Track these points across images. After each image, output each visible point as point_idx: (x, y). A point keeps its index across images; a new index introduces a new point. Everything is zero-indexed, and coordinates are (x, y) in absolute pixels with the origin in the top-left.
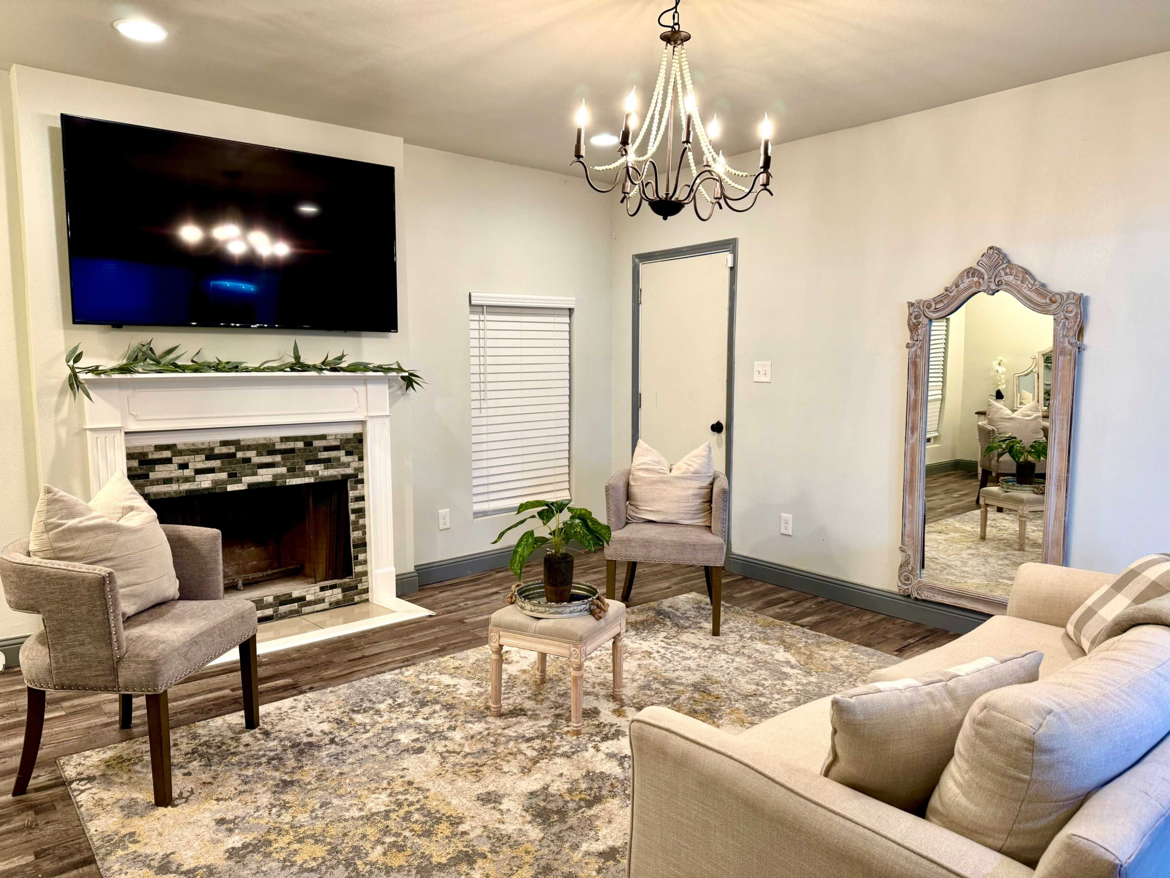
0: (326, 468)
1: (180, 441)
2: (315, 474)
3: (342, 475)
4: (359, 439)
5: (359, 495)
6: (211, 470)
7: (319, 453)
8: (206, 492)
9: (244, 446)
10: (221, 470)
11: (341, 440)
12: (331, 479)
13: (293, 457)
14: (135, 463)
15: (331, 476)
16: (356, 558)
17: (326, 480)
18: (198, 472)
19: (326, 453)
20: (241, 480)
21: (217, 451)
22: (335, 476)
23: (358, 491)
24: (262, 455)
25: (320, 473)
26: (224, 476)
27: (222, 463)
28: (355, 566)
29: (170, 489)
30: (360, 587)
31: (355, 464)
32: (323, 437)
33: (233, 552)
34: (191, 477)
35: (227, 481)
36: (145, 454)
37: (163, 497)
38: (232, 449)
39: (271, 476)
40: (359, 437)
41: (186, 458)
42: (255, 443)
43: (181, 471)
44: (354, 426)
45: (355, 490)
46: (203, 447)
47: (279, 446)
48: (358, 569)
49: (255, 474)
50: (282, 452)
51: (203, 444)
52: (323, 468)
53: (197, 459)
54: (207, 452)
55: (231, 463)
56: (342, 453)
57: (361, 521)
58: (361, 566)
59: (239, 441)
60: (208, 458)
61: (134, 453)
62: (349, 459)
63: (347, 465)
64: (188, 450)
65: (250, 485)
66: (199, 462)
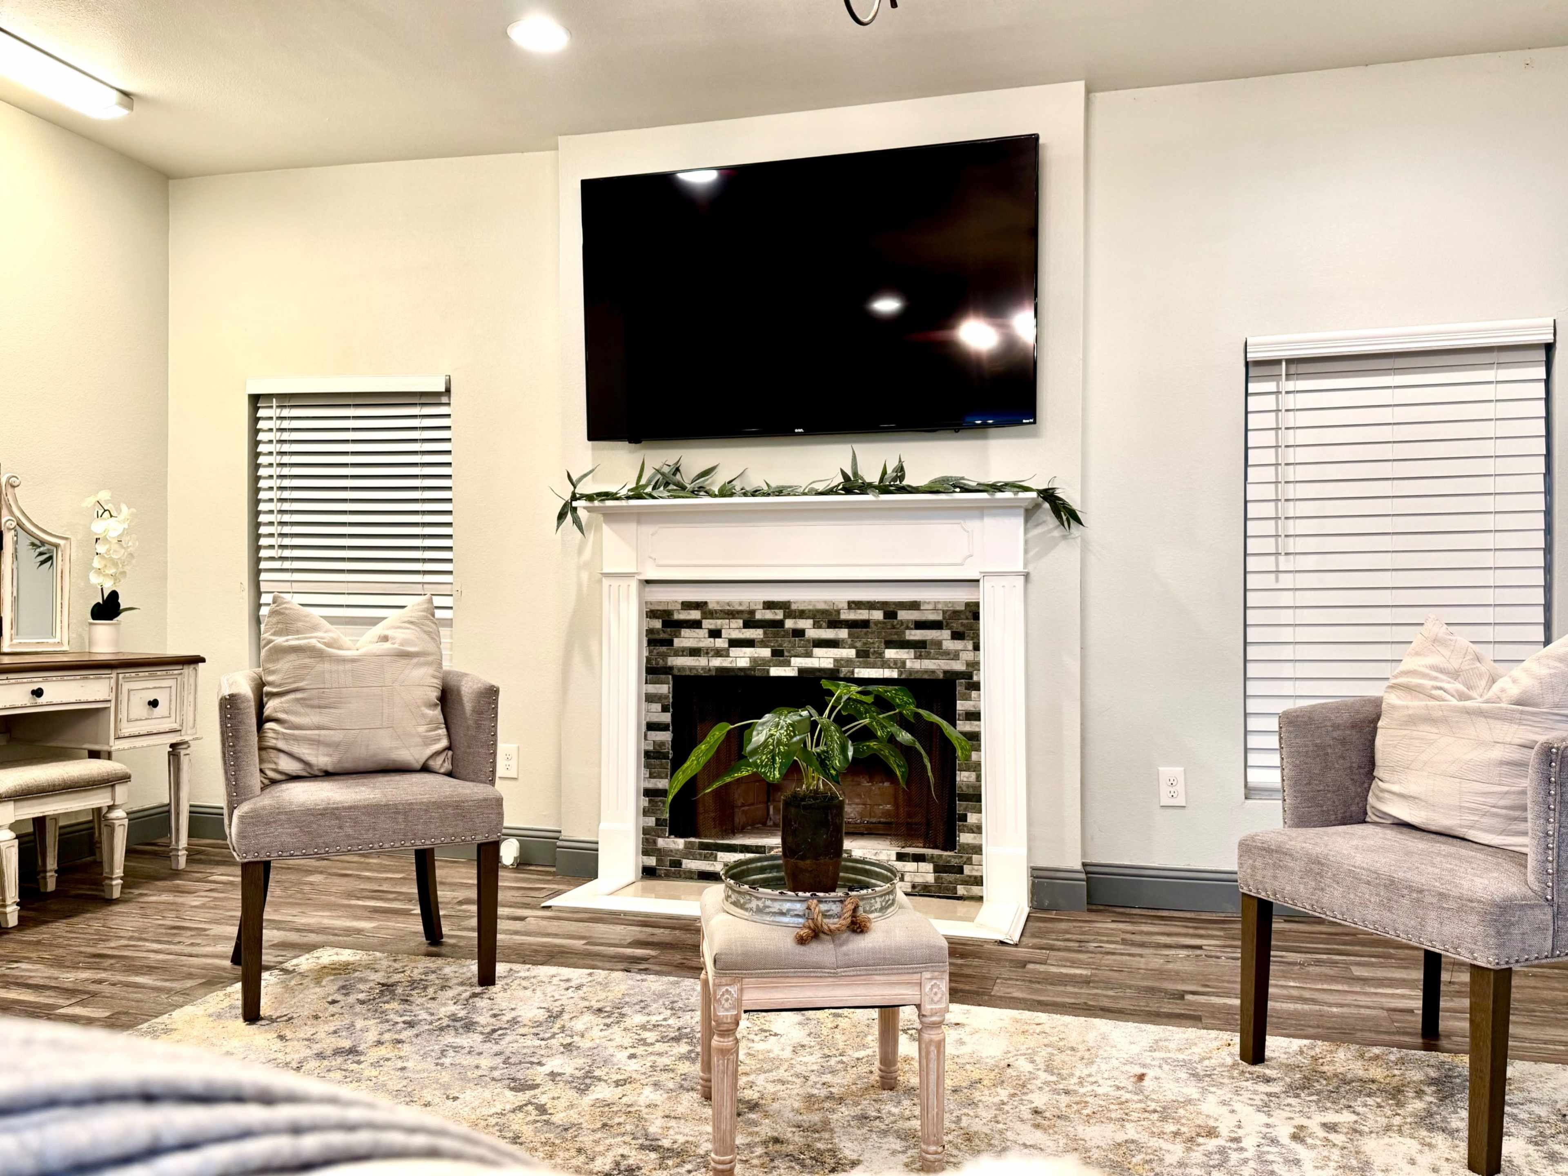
0: (918, 657)
1: (714, 597)
2: (900, 664)
3: (945, 672)
4: (973, 611)
5: (972, 709)
6: (749, 643)
7: (907, 632)
8: (742, 674)
9: (795, 611)
10: (763, 644)
11: (944, 612)
12: (926, 677)
13: (866, 634)
14: (657, 624)
15: (926, 671)
16: (964, 818)
17: (918, 676)
18: (735, 643)
19: (918, 632)
20: (789, 662)
21: (759, 616)
22: (933, 672)
23: (971, 703)
24: (820, 627)
25: (909, 664)
26: (766, 653)
27: (765, 633)
28: (960, 831)
29: (697, 664)
30: (967, 870)
31: (968, 656)
32: (914, 606)
33: (859, 784)
34: (723, 649)
35: (769, 661)
36: (669, 613)
37: (688, 673)
38: (779, 615)
39: (832, 661)
40: (973, 608)
41: (719, 622)
42: (811, 607)
43: (712, 640)
44: (966, 589)
45: (966, 700)
46: (741, 608)
47: (846, 615)
48: (965, 838)
49: (809, 655)
50: (851, 625)
51: (740, 604)
52: (913, 656)
53: (732, 626)
54: (746, 616)
55: (776, 635)
56: (946, 634)
57: (974, 756)
58: (972, 835)
59: (789, 602)
60: (747, 625)
61: (658, 610)
62: (958, 645)
63: (955, 656)
64: (721, 611)
65: (801, 671)
66: (734, 629)
